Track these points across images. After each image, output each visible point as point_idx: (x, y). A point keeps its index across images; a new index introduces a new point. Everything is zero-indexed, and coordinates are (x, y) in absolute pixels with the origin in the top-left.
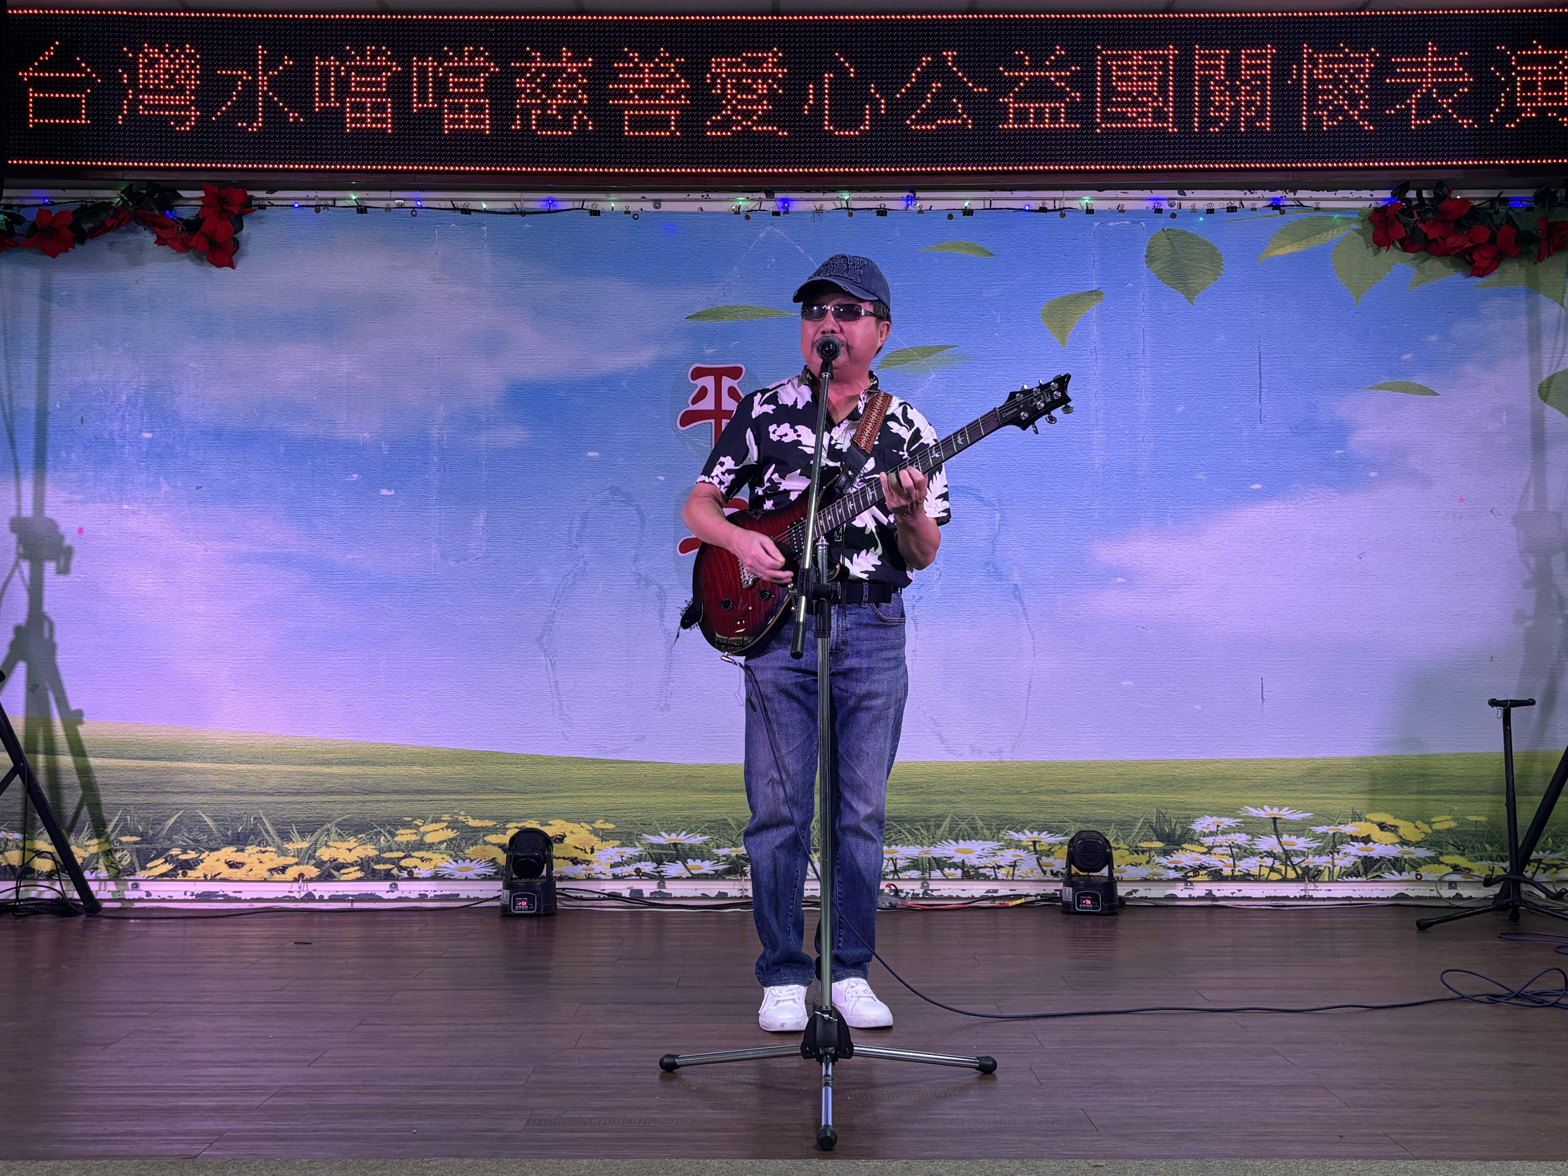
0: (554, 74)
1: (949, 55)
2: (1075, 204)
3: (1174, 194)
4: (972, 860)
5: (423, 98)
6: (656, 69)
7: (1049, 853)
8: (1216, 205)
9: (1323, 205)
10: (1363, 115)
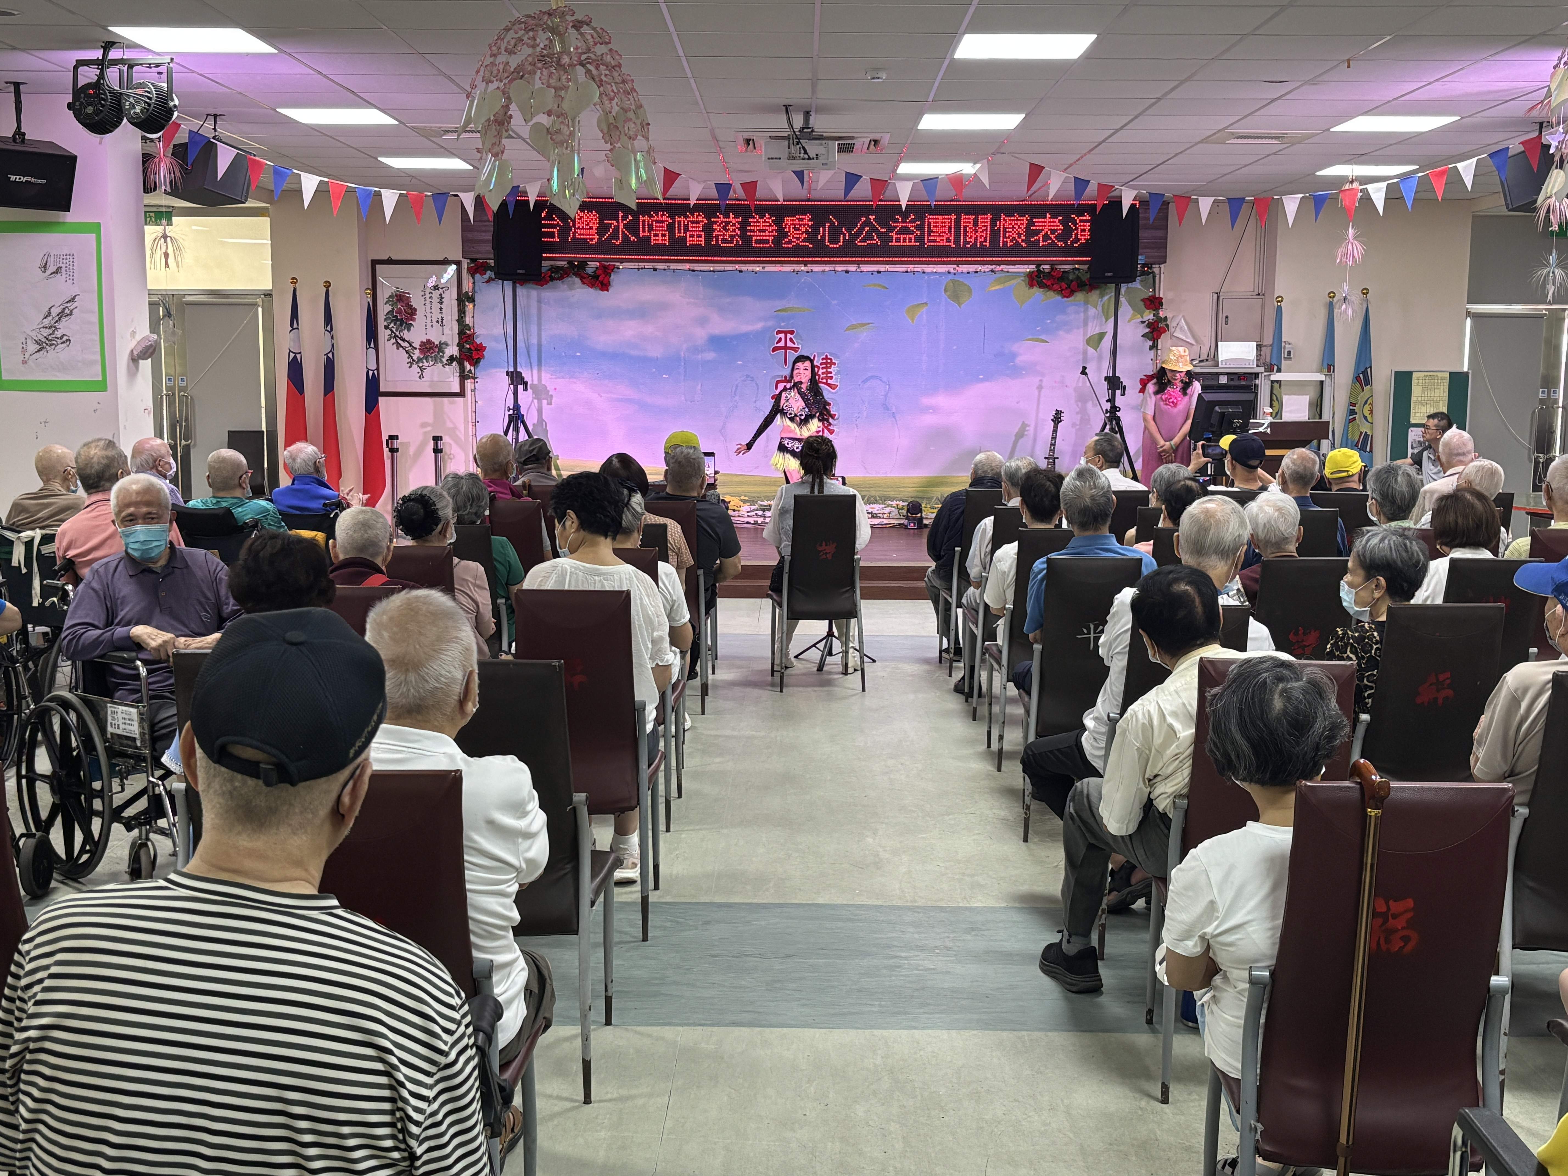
0: (727, 223)
1: (872, 217)
2: (919, 270)
3: (955, 266)
4: (875, 511)
5: (679, 232)
6: (765, 222)
7: (902, 509)
8: (971, 270)
9: (1010, 270)
10: (1023, 241)
